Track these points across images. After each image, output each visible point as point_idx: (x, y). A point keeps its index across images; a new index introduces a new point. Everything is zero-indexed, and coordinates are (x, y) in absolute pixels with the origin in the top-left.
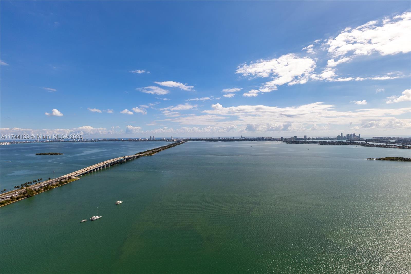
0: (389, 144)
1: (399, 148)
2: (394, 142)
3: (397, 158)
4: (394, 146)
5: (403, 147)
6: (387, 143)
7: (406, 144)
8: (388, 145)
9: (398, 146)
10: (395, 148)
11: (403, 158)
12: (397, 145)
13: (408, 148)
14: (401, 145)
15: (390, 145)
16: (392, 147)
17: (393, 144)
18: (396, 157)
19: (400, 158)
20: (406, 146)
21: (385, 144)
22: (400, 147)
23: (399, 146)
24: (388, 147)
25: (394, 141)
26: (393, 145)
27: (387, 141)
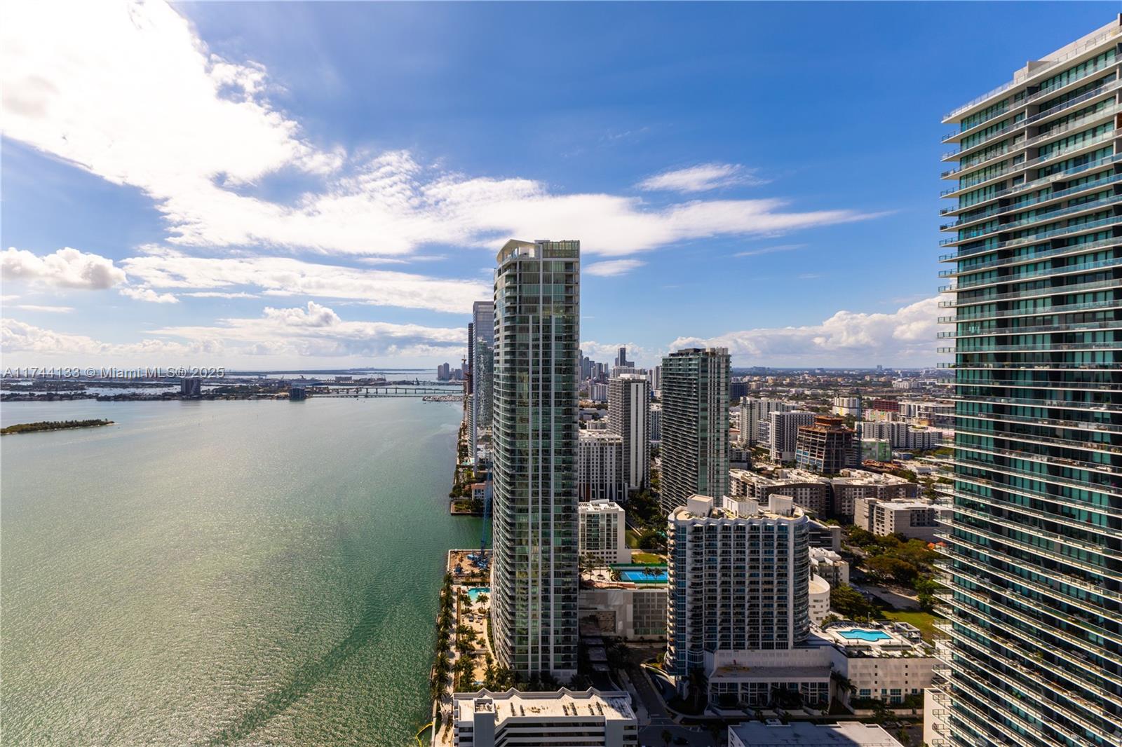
0: (17, 392)
1: (41, 400)
2: (30, 386)
3: (36, 424)
4: (31, 395)
5: (50, 398)
6: (13, 388)
7: (57, 390)
8: (16, 395)
9: (39, 396)
10: (31, 400)
11: (47, 423)
12: (37, 393)
13: (61, 399)
14: (45, 393)
15: (21, 393)
16: (24, 400)
17: (28, 390)
18: (33, 422)
19: (41, 424)
20: (57, 395)
21: (8, 393)
22: (42, 398)
23: (41, 395)
24: (15, 400)
25: (31, 383)
26: (27, 393)
27: (15, 384)
